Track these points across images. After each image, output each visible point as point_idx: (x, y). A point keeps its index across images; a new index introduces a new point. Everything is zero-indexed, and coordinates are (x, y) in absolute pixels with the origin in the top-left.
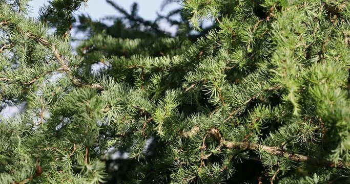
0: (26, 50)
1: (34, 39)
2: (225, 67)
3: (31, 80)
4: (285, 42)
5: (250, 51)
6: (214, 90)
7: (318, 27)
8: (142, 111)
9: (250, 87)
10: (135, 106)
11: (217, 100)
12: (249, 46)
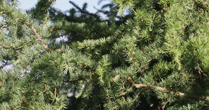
0: (17, 28)
1: (21, 22)
2: (136, 40)
3: (19, 47)
4: (173, 26)
5: (151, 30)
6: (129, 53)
7: (191, 15)
8: (86, 66)
9: (151, 52)
10: (81, 62)
11: (131, 59)
12: (150, 27)
